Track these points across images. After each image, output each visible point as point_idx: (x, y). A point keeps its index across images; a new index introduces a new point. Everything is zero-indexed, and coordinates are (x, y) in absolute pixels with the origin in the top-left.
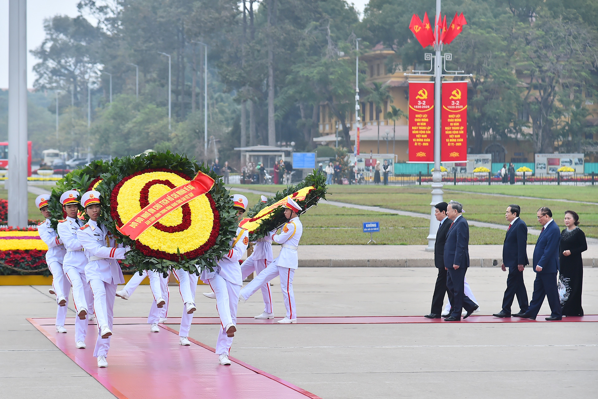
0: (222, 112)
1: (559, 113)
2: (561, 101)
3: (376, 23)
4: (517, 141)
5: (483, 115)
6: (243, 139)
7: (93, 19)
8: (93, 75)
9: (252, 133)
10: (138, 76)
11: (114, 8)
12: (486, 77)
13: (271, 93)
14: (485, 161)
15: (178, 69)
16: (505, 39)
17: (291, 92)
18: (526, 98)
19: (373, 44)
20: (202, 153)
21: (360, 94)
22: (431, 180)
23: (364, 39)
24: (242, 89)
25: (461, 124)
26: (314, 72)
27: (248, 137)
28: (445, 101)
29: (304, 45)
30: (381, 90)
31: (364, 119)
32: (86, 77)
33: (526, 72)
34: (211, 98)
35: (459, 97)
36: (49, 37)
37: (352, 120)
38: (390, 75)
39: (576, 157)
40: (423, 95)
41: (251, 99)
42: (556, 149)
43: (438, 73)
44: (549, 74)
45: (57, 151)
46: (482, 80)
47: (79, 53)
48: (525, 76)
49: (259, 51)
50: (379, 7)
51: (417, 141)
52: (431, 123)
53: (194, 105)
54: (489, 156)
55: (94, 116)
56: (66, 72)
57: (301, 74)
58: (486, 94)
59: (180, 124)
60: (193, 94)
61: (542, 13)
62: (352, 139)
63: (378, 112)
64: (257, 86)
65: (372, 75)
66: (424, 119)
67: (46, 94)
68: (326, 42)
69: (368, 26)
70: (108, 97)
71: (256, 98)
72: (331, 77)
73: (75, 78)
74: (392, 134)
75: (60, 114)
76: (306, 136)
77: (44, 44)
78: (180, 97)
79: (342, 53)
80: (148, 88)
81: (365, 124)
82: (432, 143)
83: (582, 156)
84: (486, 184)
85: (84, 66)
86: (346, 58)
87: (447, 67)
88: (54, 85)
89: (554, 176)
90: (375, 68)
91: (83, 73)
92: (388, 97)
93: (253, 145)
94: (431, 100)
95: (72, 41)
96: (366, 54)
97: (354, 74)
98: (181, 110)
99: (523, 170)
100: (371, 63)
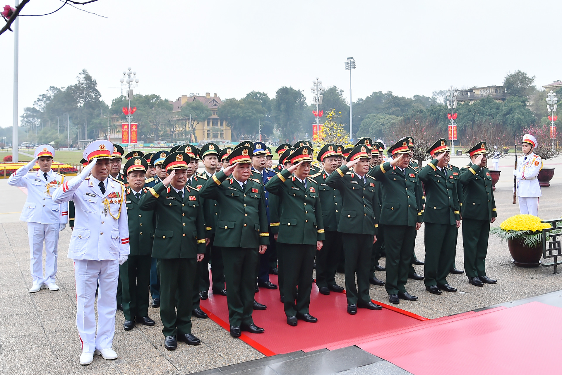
0: (73, 132)
1: (160, 131)
2: (161, 128)
3: (114, 109)
4: (150, 138)
5: (141, 132)
6: (79, 139)
7: (37, 108)
8: (37, 122)
9: (81, 137)
10: (50, 122)
11: (43, 105)
12: (142, 122)
13: (86, 127)
14: (142, 143)
15: (61, 121)
16: (146, 113)
17: (92, 126)
18: (152, 128)
19: (113, 114)
20: (67, 142)
21: (110, 127)
22: (128, 148)
23: (111, 113)
24: (78, 126)
25: (135, 134)
26: (98, 121)
27: (80, 138)
28: (131, 128)
29: (95, 114)
30: (115, 126)
31: (111, 133)
32: (36, 123)
33: (152, 121)
34: (70, 128)
35: (135, 127)
36: (25, 112)
37: (108, 133)
38: (117, 122)
39: (164, 142)
40: (126, 127)
41: (81, 128)
42: (160, 140)
43: (129, 122)
44: (158, 122)
45: (27, 142)
46: (141, 123)
47: (33, 117)
48: (152, 122)
49: (83, 116)
51: (124, 139)
52: (128, 134)
53: (65, 130)
54: (143, 142)
55: (38, 133)
56: (30, 122)
57: (94, 122)
58: (142, 127)
59: (62, 135)
60: (65, 127)
61: (156, 107)
62: (108, 138)
63: (115, 131)
64: (82, 125)
65: (113, 122)
66: (125, 133)
67: (24, 127)
68: (101, 114)
69: (112, 110)
70: (42, 128)
71: (82, 128)
72: (102, 122)
73: (32, 123)
74: (118, 137)
75: (28, 133)
76: (96, 137)
77: (24, 114)
78: (62, 128)
79: (105, 117)
80: (53, 126)
81: (111, 134)
82: (128, 139)
83: (166, 141)
84: (142, 149)
85: (35, 120)
86: (106, 118)
87: (132, 120)
88: (27, 125)
89: (159, 147)
90: (114, 120)
91: (35, 122)
92: (117, 127)
93: (82, 140)
94: (128, 128)
95: (32, 113)
96: (111, 117)
97: (108, 121)
98: (62, 131)
99: (151, 145)
100: (112, 119)
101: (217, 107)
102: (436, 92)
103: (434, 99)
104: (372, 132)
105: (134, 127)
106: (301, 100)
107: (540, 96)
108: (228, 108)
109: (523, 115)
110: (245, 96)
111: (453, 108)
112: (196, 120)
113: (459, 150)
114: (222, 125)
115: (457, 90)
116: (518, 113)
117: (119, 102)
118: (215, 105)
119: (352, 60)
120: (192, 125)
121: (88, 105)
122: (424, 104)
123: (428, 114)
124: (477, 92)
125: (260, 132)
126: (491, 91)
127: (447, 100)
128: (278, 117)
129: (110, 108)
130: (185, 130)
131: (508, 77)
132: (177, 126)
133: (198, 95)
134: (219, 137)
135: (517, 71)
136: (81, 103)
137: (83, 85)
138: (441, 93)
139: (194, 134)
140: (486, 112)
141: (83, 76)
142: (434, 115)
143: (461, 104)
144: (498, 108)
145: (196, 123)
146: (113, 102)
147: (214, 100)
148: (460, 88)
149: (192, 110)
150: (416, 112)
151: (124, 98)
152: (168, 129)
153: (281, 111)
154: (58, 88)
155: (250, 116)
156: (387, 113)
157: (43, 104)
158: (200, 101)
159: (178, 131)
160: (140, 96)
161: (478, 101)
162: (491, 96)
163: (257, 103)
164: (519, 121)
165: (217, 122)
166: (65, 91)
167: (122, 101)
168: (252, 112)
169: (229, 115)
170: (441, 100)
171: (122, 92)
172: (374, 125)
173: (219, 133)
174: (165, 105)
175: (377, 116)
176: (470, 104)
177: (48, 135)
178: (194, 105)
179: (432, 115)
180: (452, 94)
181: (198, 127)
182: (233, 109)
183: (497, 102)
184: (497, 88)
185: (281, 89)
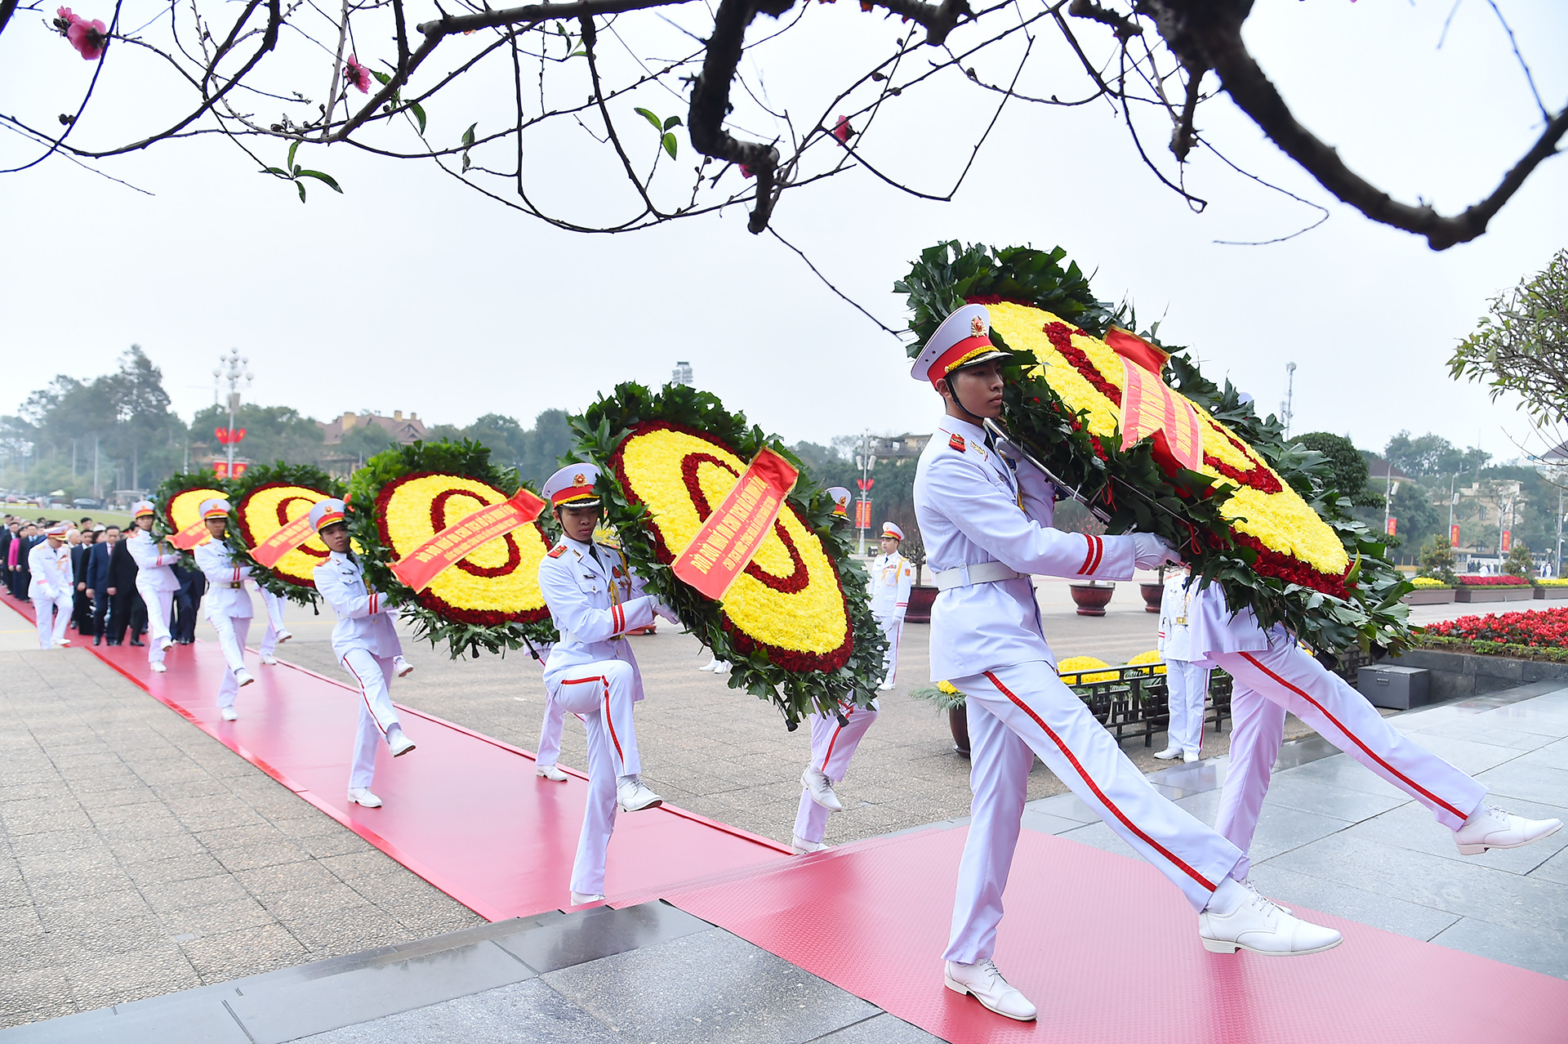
0: (106, 472)
3: (197, 431)
6: (118, 487)
7: (27, 418)
8: (27, 448)
9: (123, 484)
10: (54, 451)
13: (135, 463)
15: (80, 448)
16: (268, 443)
17: (148, 463)
19: (195, 441)
20: (93, 493)
21: (187, 466)
23: (190, 439)
24: (118, 461)
26: (162, 454)
27: (122, 486)
28: (234, 471)
29: (156, 439)
32: (22, 449)
34: (100, 464)
40: (222, 468)
41: (125, 466)
43: (231, 458)
47: (18, 436)
49: (129, 441)
53: (88, 467)
55: (26, 471)
56: (8, 445)
57: (154, 454)
59: (80, 477)
60: (89, 462)
61: (286, 432)
64: (128, 459)
68: (168, 439)
69: (193, 432)
70: (36, 461)
72: (171, 457)
73: (14, 449)
78: (81, 463)
79: (178, 445)
80: (60, 457)
85: (20, 443)
86: (180, 448)
87: (236, 455)
93: (125, 490)
94: (226, 471)
95: (14, 429)
96: (192, 446)
97: (186, 456)
98: (81, 470)
100: (194, 451)
101: (415, 440)
102: (838, 438)
103: (834, 452)
105: (241, 469)
110: (473, 422)
111: (867, 470)
113: (872, 548)
115: (877, 437)
117: (210, 419)
118: (413, 436)
119: (686, 367)
121: (141, 418)
122: (815, 459)
124: (912, 444)
127: (858, 454)
129: (189, 427)
133: (377, 414)
136: (126, 415)
137: (131, 377)
138: (847, 440)
141: (132, 358)
143: (881, 464)
146: (196, 418)
147: (410, 426)
148: (882, 434)
149: (363, 443)
151: (220, 410)
154: (75, 378)
157: (40, 412)
158: (383, 426)
160: (256, 408)
166: (90, 388)
167: (216, 415)
170: (846, 454)
171: (217, 398)
174: (308, 429)
176: (898, 464)
177: (48, 477)
178: (369, 432)
180: (866, 445)
185: (545, 414)
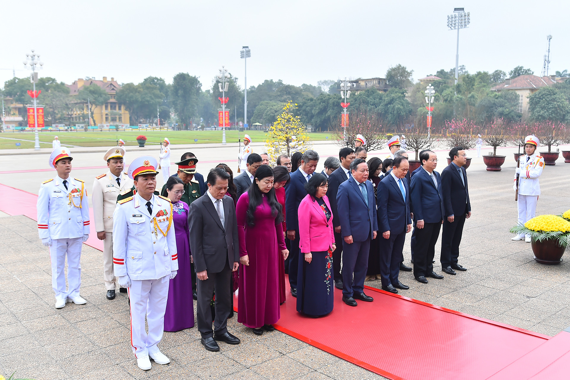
1: (57, 114)
2: (58, 111)
3: (7, 91)
4: (47, 121)
19: (7, 96)
21: (4, 109)
23: (4, 95)
25: (42, 118)
28: (38, 112)
30: (10, 108)
31: (5, 115)
37: (2, 116)
38: (12, 104)
40: (32, 111)
42: (57, 123)
43: (35, 105)
44: (54, 105)
50: (8, 87)
51: (30, 123)
52: (34, 118)
61: (52, 90)
63: (9, 114)
65: (7, 104)
66: (32, 117)
69: (5, 92)
74: (13, 120)
81: (6, 117)
82: (35, 123)
83: (64, 125)
84: (41, 132)
87: (38, 104)
89: (59, 130)
94: (34, 112)
96: (5, 100)
97: (2, 104)
99: (50, 128)
101: (114, 91)
102: (321, 82)
104: (266, 118)
105: (41, 111)
106: (197, 86)
107: (417, 88)
108: (126, 92)
109: (402, 105)
110: (142, 81)
111: (346, 98)
112: (94, 104)
114: (120, 109)
116: (398, 103)
117: (13, 84)
118: (113, 89)
119: (247, 49)
120: (91, 109)
123: (318, 102)
124: (362, 84)
125: (158, 117)
126: (374, 82)
128: (176, 102)
129: (3, 90)
130: (83, 114)
131: (390, 70)
132: (74, 109)
133: (93, 79)
134: (118, 120)
135: (398, 65)
138: (326, 83)
139: (93, 117)
140: (371, 102)
142: (324, 103)
144: (381, 99)
145: (94, 106)
146: (5, 84)
147: (111, 84)
149: (90, 94)
150: (307, 100)
151: (17, 80)
152: (64, 112)
153: (178, 96)
155: (148, 101)
156: (279, 101)
158: (98, 85)
159: (75, 114)
161: (363, 92)
162: (375, 87)
163: (155, 88)
164: (398, 110)
165: (115, 107)
167: (15, 83)
168: (151, 97)
169: (127, 99)
171: (14, 74)
172: (268, 112)
173: (118, 117)
174: (61, 88)
175: (270, 103)
176: (356, 94)
178: (92, 88)
179: (322, 103)
180: (345, 85)
181: (96, 110)
182: (131, 94)
183: (380, 92)
184: (380, 80)
185: (178, 75)
